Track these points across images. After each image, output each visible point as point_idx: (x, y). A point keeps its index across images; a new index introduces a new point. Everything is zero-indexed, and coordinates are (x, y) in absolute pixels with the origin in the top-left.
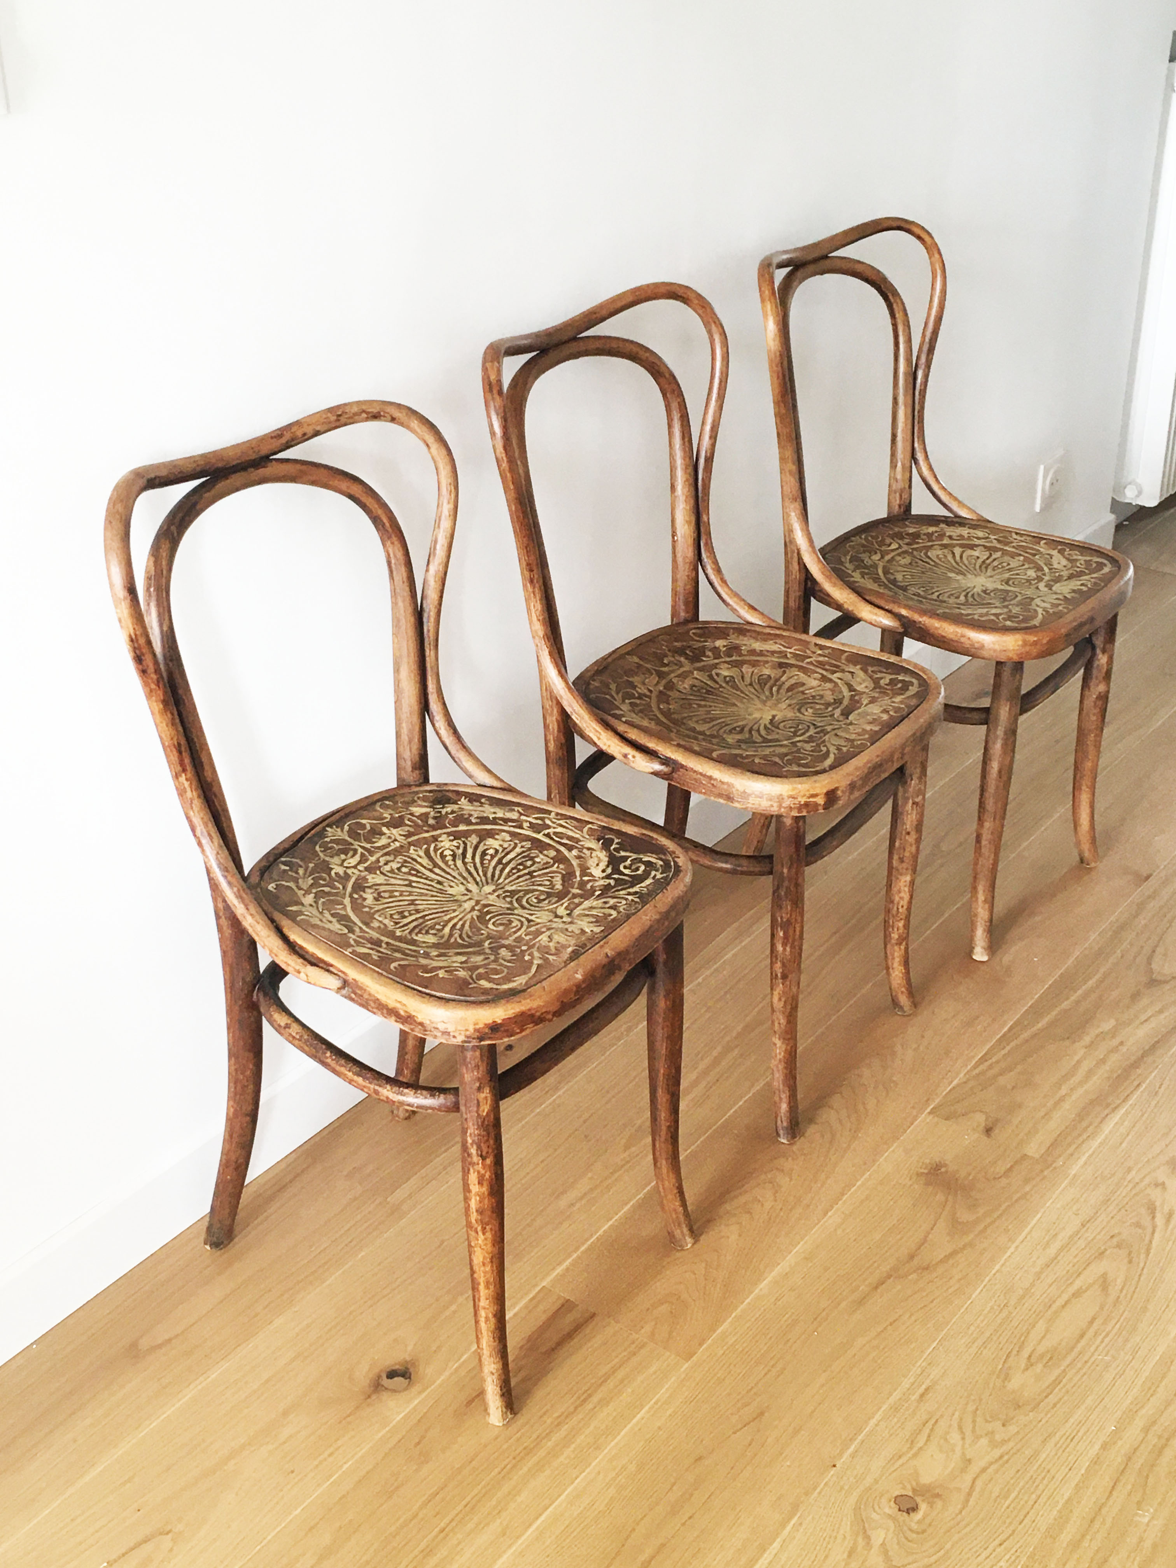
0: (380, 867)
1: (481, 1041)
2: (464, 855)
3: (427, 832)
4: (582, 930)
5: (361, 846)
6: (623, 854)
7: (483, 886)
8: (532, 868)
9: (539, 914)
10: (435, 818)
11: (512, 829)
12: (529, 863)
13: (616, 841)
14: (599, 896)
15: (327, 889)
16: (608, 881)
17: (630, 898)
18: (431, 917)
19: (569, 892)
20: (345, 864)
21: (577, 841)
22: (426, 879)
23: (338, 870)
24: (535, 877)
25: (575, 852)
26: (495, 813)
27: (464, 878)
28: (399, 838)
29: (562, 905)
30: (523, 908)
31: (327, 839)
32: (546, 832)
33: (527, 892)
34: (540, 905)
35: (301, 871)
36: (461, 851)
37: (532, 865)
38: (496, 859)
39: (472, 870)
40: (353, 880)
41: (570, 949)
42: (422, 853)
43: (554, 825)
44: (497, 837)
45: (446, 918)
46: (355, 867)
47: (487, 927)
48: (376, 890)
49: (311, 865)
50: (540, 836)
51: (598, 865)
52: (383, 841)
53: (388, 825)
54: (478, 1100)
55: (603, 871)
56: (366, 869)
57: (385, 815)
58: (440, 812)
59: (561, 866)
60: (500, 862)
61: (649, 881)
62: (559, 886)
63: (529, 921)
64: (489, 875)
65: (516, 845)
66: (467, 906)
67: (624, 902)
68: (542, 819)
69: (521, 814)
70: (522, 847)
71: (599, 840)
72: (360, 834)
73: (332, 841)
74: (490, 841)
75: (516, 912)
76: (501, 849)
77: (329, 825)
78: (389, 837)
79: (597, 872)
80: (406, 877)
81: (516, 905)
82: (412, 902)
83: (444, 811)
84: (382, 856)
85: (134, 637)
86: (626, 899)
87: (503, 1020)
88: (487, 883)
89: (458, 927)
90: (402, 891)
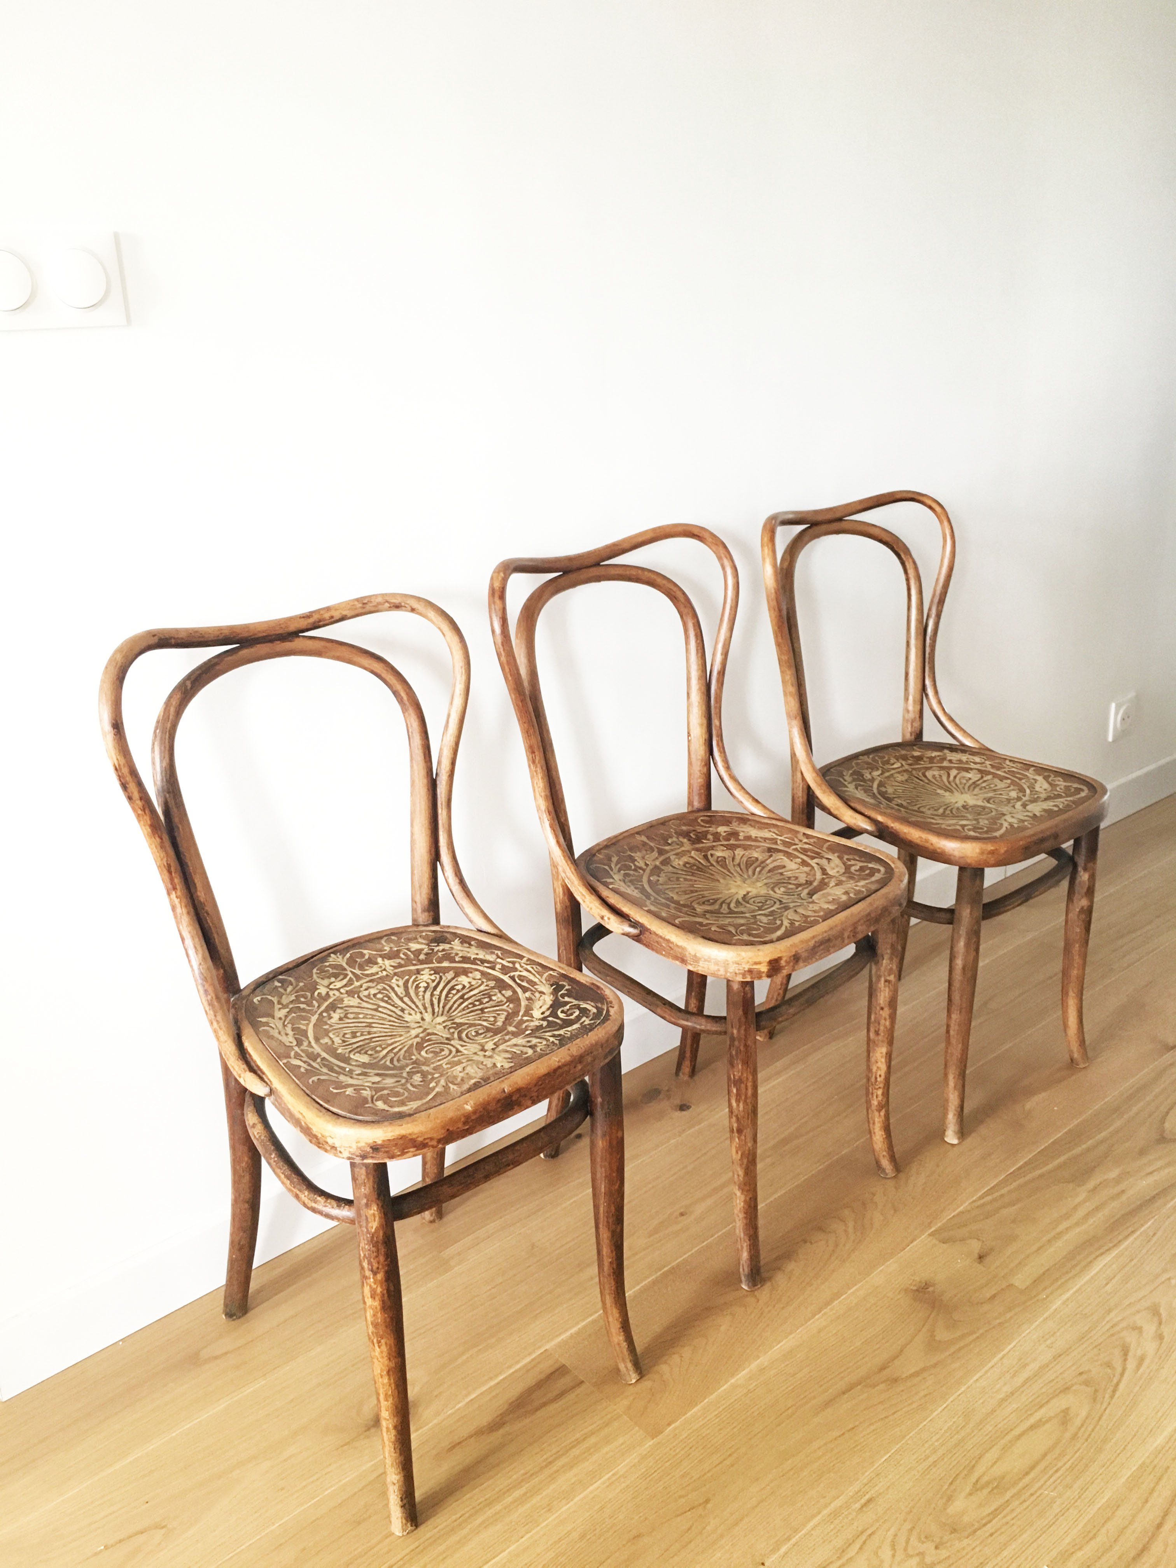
0: (360, 991)
1: (363, 1160)
2: (435, 988)
3: (415, 965)
4: (495, 1064)
5: (351, 972)
6: (567, 999)
7: (437, 1016)
8: (486, 1005)
9: (469, 1046)
10: (426, 954)
11: (485, 969)
12: (486, 1000)
13: (567, 987)
14: (527, 1035)
15: (303, 1006)
16: (542, 1022)
17: (552, 1039)
19: (506, 1029)
20: (331, 987)
21: (535, 984)
22: (393, 1006)
23: (323, 991)
24: (485, 1013)
25: (528, 994)
26: (477, 954)
27: (425, 1008)
28: (388, 968)
29: (493, 1040)
30: (460, 1039)
31: (327, 964)
32: (512, 974)
33: (471, 1025)
34: (476, 1038)
35: (289, 989)
36: (434, 984)
37: (488, 1002)
38: (460, 994)
39: (435, 1002)
40: (331, 1000)
41: (473, 1081)
42: (401, 983)
43: (521, 969)
44: (469, 975)
45: (390, 1042)
46: (338, 989)
47: (419, 1054)
48: (346, 1011)
49: (301, 984)
50: (506, 978)
51: (541, 1007)
52: (375, 969)
53: (383, 957)
54: (366, 1216)
55: (543, 1013)
56: (347, 992)
57: (385, 948)
58: (433, 950)
59: (511, 1006)
60: (462, 997)
61: (576, 1026)
62: (500, 1023)
63: (458, 1051)
64: (448, 1007)
65: (482, 983)
66: (413, 1033)
67: (544, 1042)
68: (514, 963)
69: (499, 957)
70: (487, 986)
71: (552, 986)
72: (356, 962)
73: (330, 966)
74: (462, 978)
75: (452, 1042)
76: (468, 985)
77: (334, 953)
78: (381, 967)
79: (537, 1014)
80: (377, 1002)
81: (455, 1036)
82: (370, 1025)
83: (436, 949)
84: (366, 982)
85: (117, 766)
86: (548, 1040)
87: (384, 1141)
88: (442, 1015)
89: (395, 1051)
90: (367, 1014)
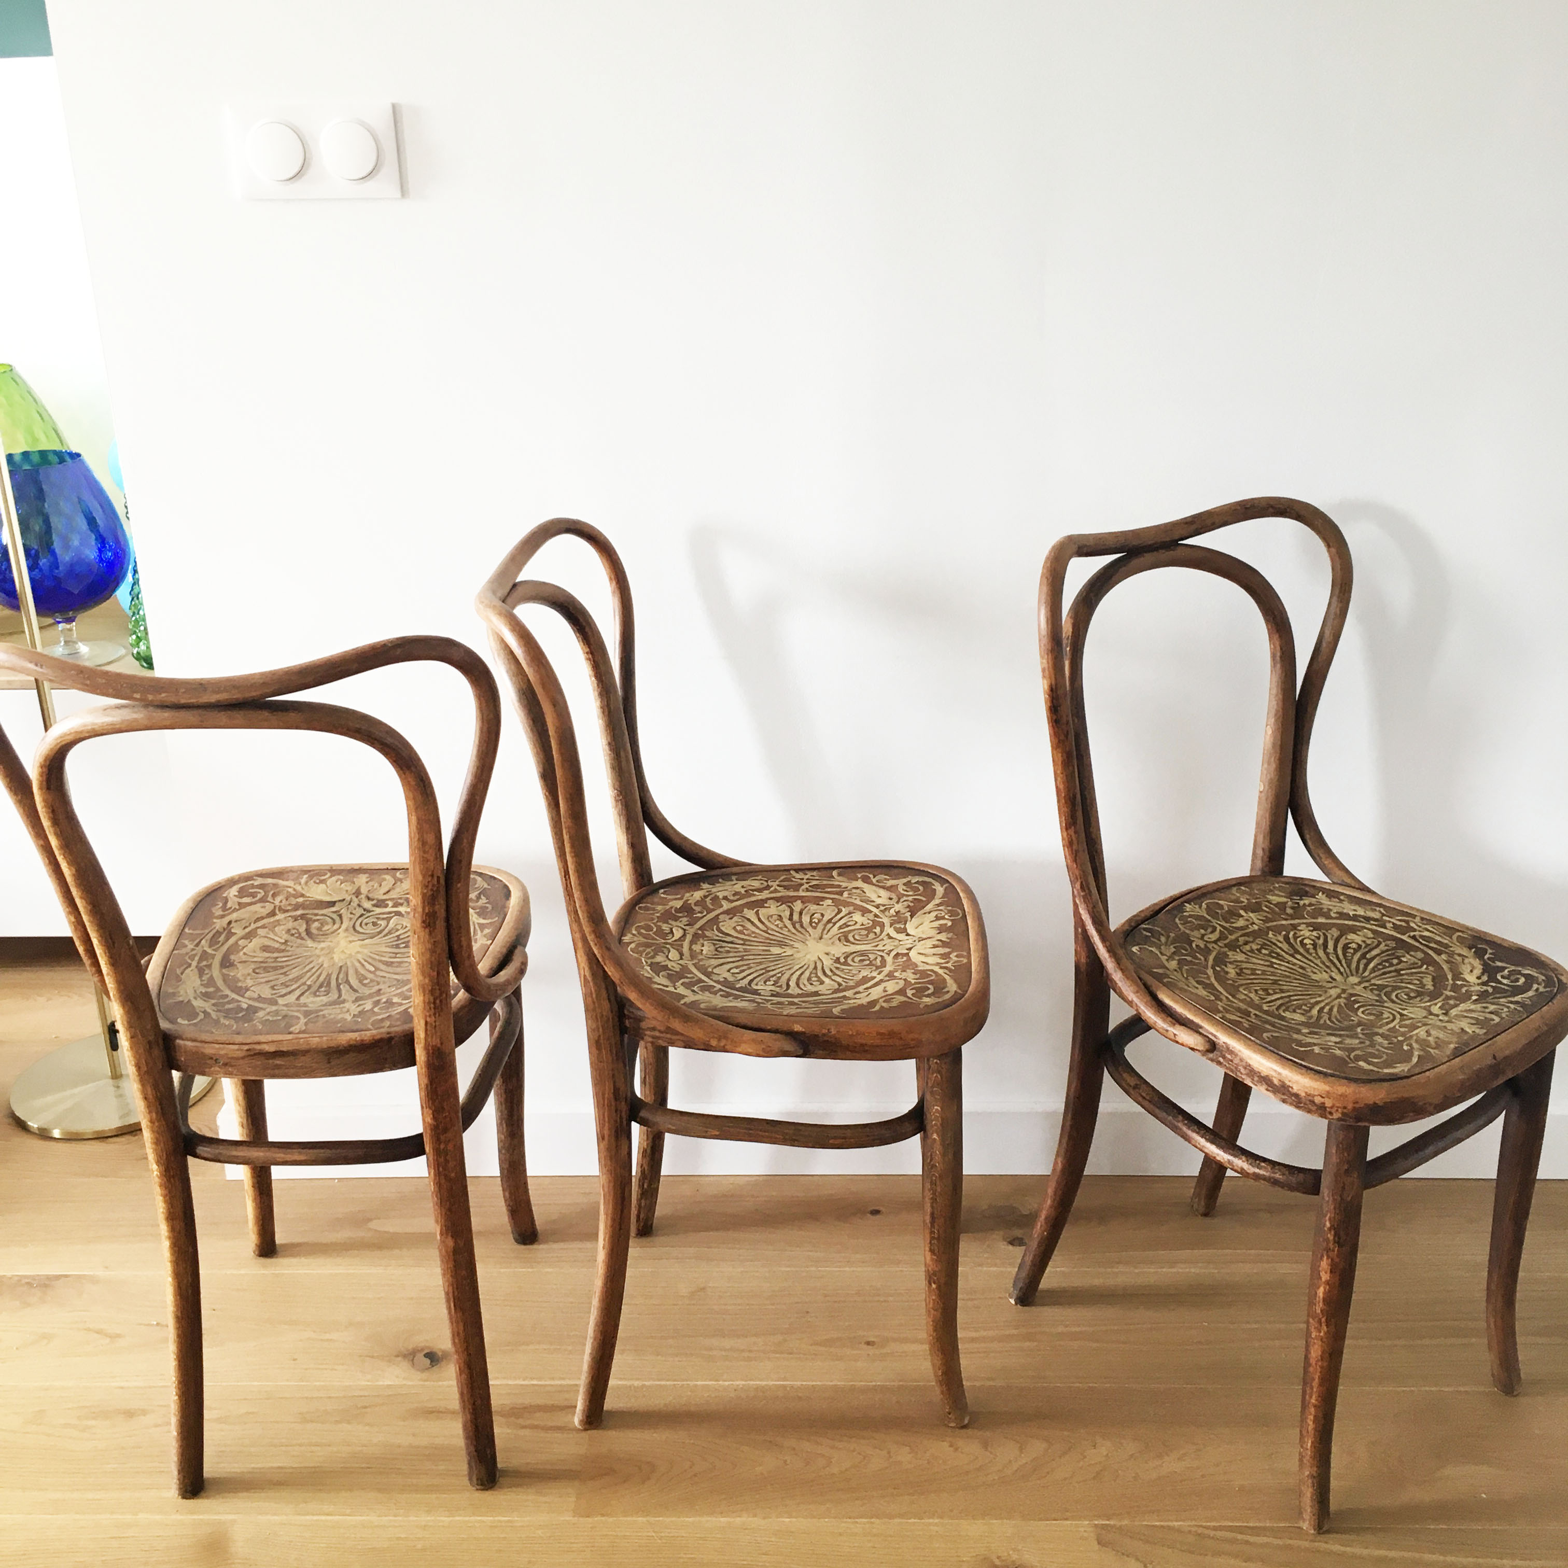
0: (1240, 946)
2: (1325, 946)
3: (1286, 920)
4: (1462, 1029)
5: (1220, 925)
6: (1499, 964)
7: (1348, 976)
8: (1399, 967)
9: (1411, 1009)
10: (1292, 908)
11: (1374, 927)
12: (1395, 961)
13: (1490, 951)
14: (1476, 1000)
15: (1189, 958)
16: (1485, 988)
17: (1512, 1006)
18: (1296, 997)
19: (1442, 994)
20: (1206, 938)
21: (1447, 946)
22: (1287, 962)
23: (1197, 942)
24: (1403, 975)
25: (1444, 956)
26: (1355, 910)
27: (1327, 967)
28: (1256, 921)
29: (1436, 1004)
30: (1393, 1002)
31: (1186, 914)
32: (1412, 934)
33: (1395, 988)
34: (1411, 1001)
35: (1163, 939)
36: (1321, 941)
37: (1397, 964)
38: (1358, 955)
39: (1336, 961)
40: (1214, 954)
41: (1452, 1046)
42: (1281, 939)
43: (1420, 929)
44: (1358, 933)
45: (1313, 1001)
46: (1215, 942)
47: (1357, 1015)
48: (1237, 966)
49: (1172, 935)
50: (1404, 938)
51: (1471, 971)
52: (1241, 923)
53: (1245, 909)
55: (1479, 978)
56: (1226, 946)
57: (1242, 899)
58: (1298, 903)
59: (1430, 968)
60: (1363, 956)
61: (1531, 993)
62: (1430, 986)
63: (1401, 1015)
64: (1354, 966)
65: (1379, 943)
66: (1334, 992)
67: (1506, 1010)
68: (1407, 922)
69: (1383, 915)
70: (1386, 946)
71: (1470, 948)
72: (1218, 913)
73: (1190, 916)
74: (1351, 936)
75: (1386, 1005)
76: (1363, 945)
77: (1188, 902)
78: (1247, 920)
79: (1472, 978)
80: (1267, 958)
81: (1385, 998)
82: (1275, 982)
83: (1302, 903)
84: (1241, 936)
85: (1054, 687)
86: (1508, 1007)
88: (1352, 975)
89: (1326, 1010)
90: (1264, 971)
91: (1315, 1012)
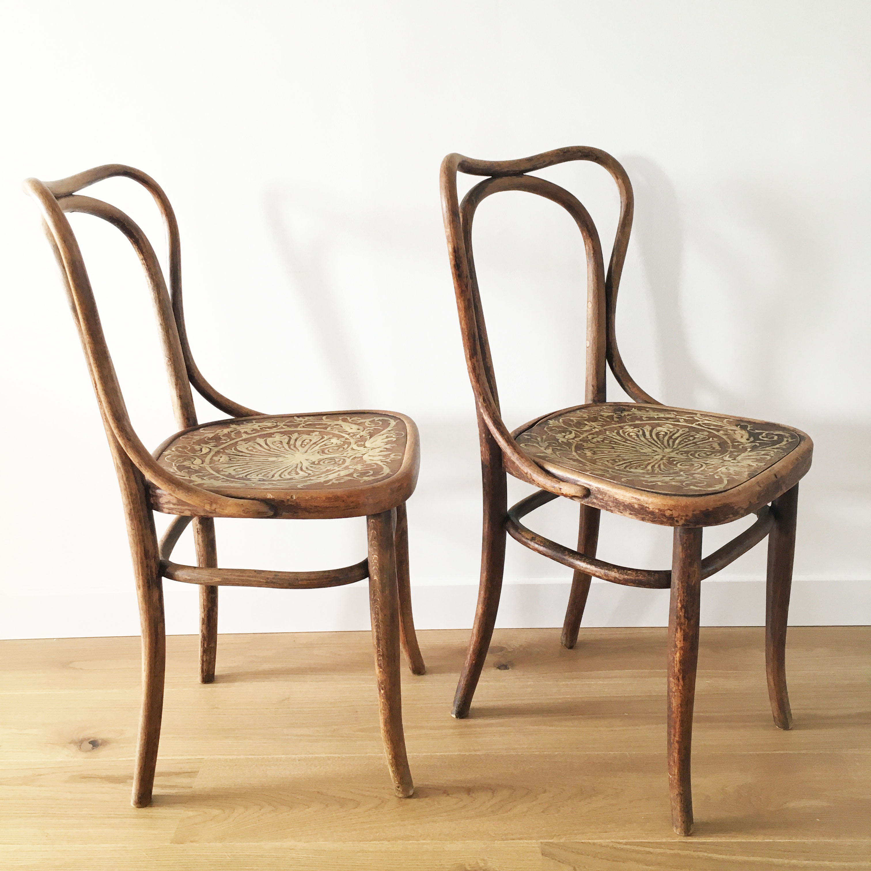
0: (589, 440)
2: (644, 435)
3: (615, 424)
4: (748, 465)
5: (573, 430)
6: (758, 431)
7: (664, 449)
8: (695, 441)
9: (712, 460)
10: (618, 418)
11: (673, 422)
12: (691, 438)
13: (749, 426)
14: (751, 450)
15: (559, 448)
16: (754, 444)
17: (776, 450)
18: (635, 462)
19: (728, 450)
20: (567, 438)
21: (721, 427)
22: (623, 446)
23: (562, 440)
24: (698, 444)
25: (721, 432)
27: (649, 445)
28: (597, 427)
29: (726, 456)
30: (698, 458)
31: (551, 426)
32: (697, 423)
33: (696, 451)
34: (710, 456)
35: (539, 439)
36: (641, 433)
37: (694, 439)
38: (667, 437)
39: (653, 442)
40: (574, 445)
41: (746, 473)
42: (615, 434)
43: (701, 420)
44: (663, 426)
45: (647, 463)
46: (573, 439)
47: (677, 467)
48: (592, 450)
49: (544, 437)
50: (694, 425)
51: (742, 437)
52: (587, 428)
53: (589, 420)
54: (689, 573)
55: (748, 440)
56: (581, 440)
57: (584, 416)
58: (621, 415)
59: (715, 439)
60: (670, 437)
61: (784, 443)
62: (718, 447)
63: (706, 464)
64: (666, 443)
65: (678, 430)
66: (657, 458)
68: (692, 417)
69: (677, 415)
70: (683, 431)
71: (737, 426)
72: (571, 424)
73: (553, 427)
74: (659, 429)
75: (693, 460)
76: (669, 432)
77: (550, 419)
78: (590, 426)
79: (743, 440)
80: (609, 444)
81: (691, 457)
82: (619, 456)
83: (623, 415)
84: (589, 435)
86: (773, 451)
87: (714, 508)
88: (666, 448)
89: (656, 466)
90: (609, 451)
91: (649, 467)
